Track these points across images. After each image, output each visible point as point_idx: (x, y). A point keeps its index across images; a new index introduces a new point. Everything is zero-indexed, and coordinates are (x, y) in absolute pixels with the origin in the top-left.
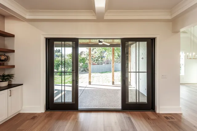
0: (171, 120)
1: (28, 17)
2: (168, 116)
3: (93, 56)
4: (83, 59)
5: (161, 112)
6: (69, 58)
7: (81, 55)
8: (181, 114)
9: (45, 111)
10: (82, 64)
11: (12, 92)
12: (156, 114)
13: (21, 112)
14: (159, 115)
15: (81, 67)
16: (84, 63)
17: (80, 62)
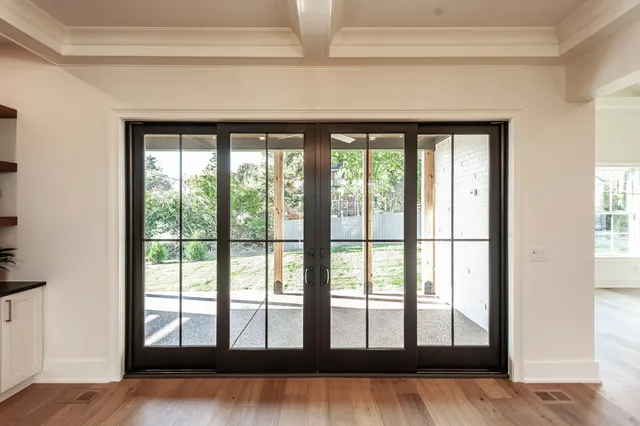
0: (558, 402)
1: (66, 49)
2: (548, 391)
3: (289, 185)
4: (251, 196)
5: (528, 380)
6: (194, 191)
7: (241, 178)
8: (598, 385)
9: (125, 377)
10: (246, 215)
11: (12, 306)
12: (511, 384)
13: (41, 380)
14: (520, 390)
15: (242, 228)
16: (253, 213)
17: (238, 210)
